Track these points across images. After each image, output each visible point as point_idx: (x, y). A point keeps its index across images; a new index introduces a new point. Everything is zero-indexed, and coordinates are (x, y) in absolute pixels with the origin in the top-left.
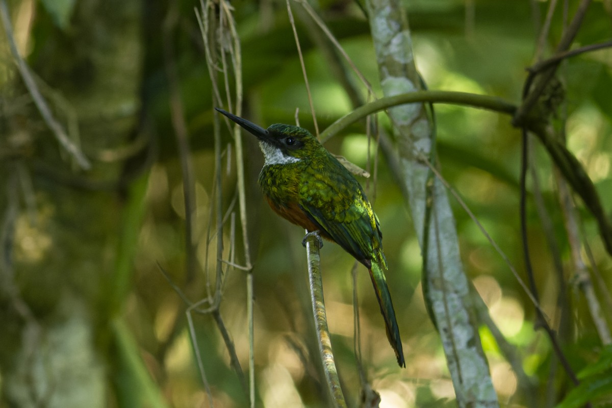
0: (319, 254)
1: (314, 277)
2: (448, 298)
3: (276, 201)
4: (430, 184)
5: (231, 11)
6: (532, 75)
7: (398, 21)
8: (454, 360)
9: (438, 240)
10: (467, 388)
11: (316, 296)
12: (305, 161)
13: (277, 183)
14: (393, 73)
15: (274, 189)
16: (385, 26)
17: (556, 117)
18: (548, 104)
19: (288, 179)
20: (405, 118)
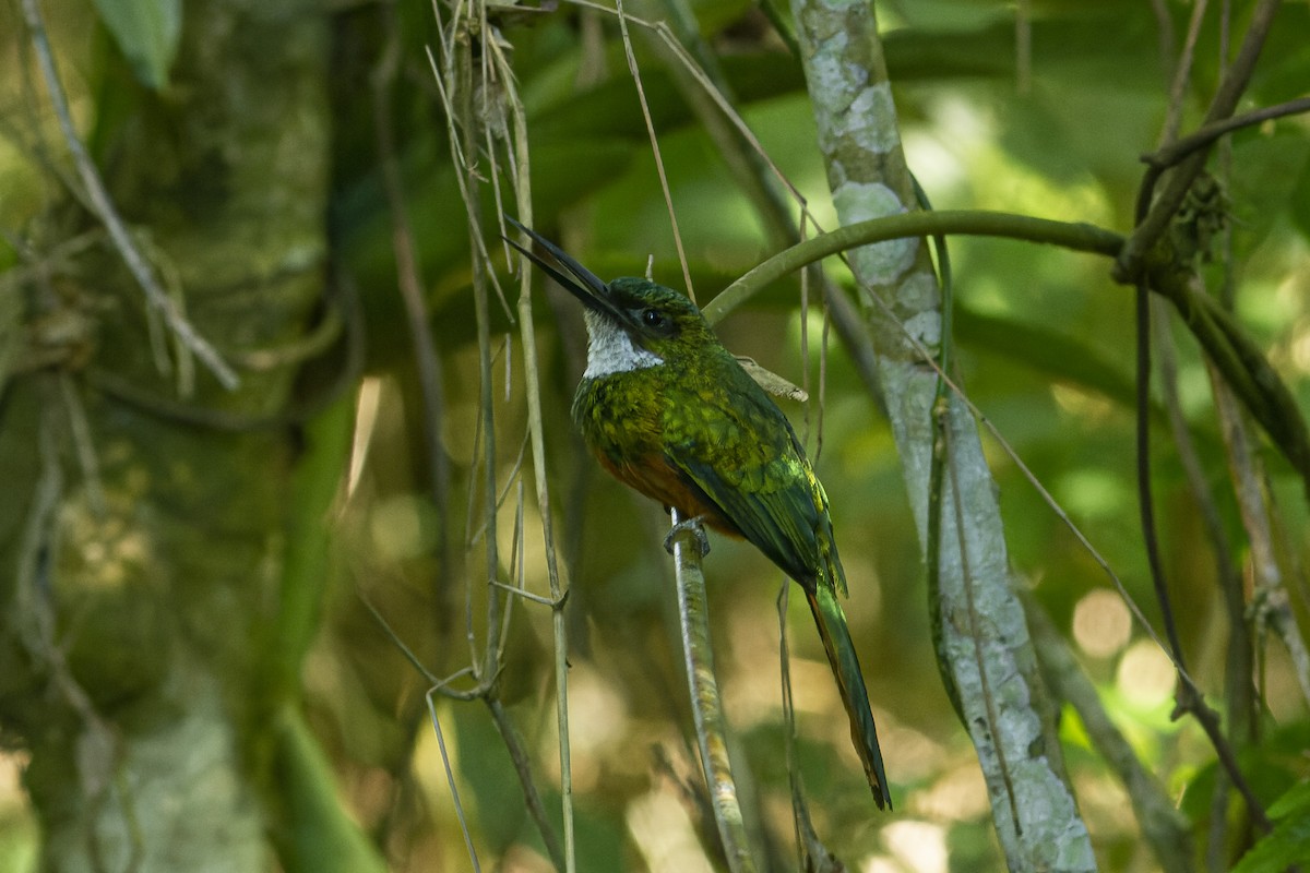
0: (701, 569)
1: (691, 619)
2: (986, 652)
3: (614, 454)
4: (940, 410)
5: (504, 49)
6: (1155, 172)
7: (864, 62)
8: (1001, 783)
9: (960, 529)
10: (1030, 847)
11: (695, 661)
12: (673, 366)
13: (615, 414)
14: (855, 175)
15: (609, 427)
16: (836, 75)
17: (1207, 258)
18: (1192, 231)
19: (638, 404)
20: (884, 271)
